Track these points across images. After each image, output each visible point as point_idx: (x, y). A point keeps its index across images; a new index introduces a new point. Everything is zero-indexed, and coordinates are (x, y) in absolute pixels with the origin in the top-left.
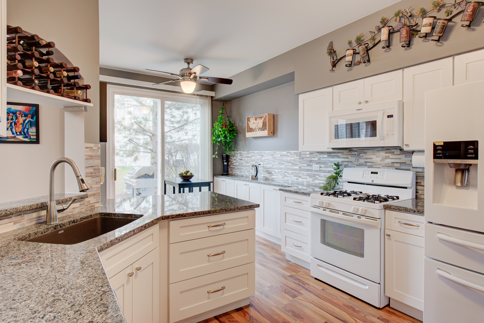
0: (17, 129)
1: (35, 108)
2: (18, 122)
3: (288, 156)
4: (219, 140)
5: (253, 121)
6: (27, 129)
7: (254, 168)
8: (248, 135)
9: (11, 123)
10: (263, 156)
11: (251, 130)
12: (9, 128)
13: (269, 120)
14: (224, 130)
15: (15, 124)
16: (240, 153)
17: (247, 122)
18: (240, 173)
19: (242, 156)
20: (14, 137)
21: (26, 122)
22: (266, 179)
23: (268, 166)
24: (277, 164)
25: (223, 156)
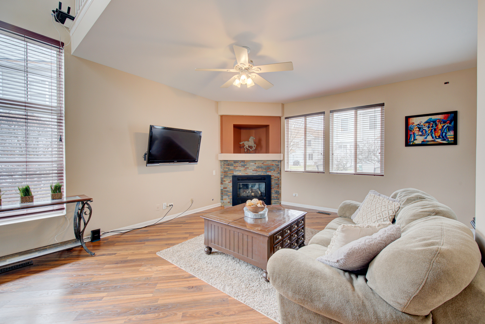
0: (436, 134)
1: (453, 115)
2: (437, 128)
6: (445, 133)
9: (432, 130)
12: (430, 134)
15: (435, 130)
20: (434, 141)
21: (444, 128)
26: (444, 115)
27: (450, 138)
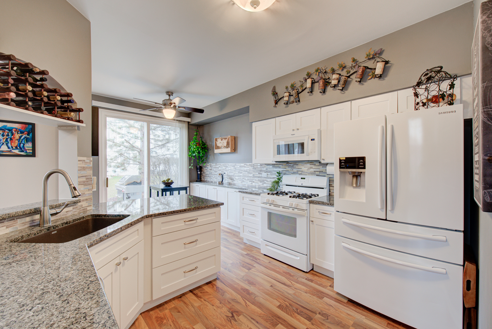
0: (13, 144)
1: (31, 126)
2: (14, 138)
3: (245, 167)
4: (194, 155)
5: (219, 141)
6: (23, 144)
7: (220, 176)
8: (216, 151)
9: (7, 139)
10: (227, 167)
11: (218, 148)
12: (5, 143)
13: (232, 140)
14: (198, 147)
15: (11, 139)
16: (210, 165)
17: (215, 142)
18: (210, 179)
19: (212, 167)
20: (10, 151)
21: (22, 138)
22: (230, 184)
23: (231, 174)
24: (237, 172)
25: (197, 167)
26: (21, 125)
27: (29, 150)
